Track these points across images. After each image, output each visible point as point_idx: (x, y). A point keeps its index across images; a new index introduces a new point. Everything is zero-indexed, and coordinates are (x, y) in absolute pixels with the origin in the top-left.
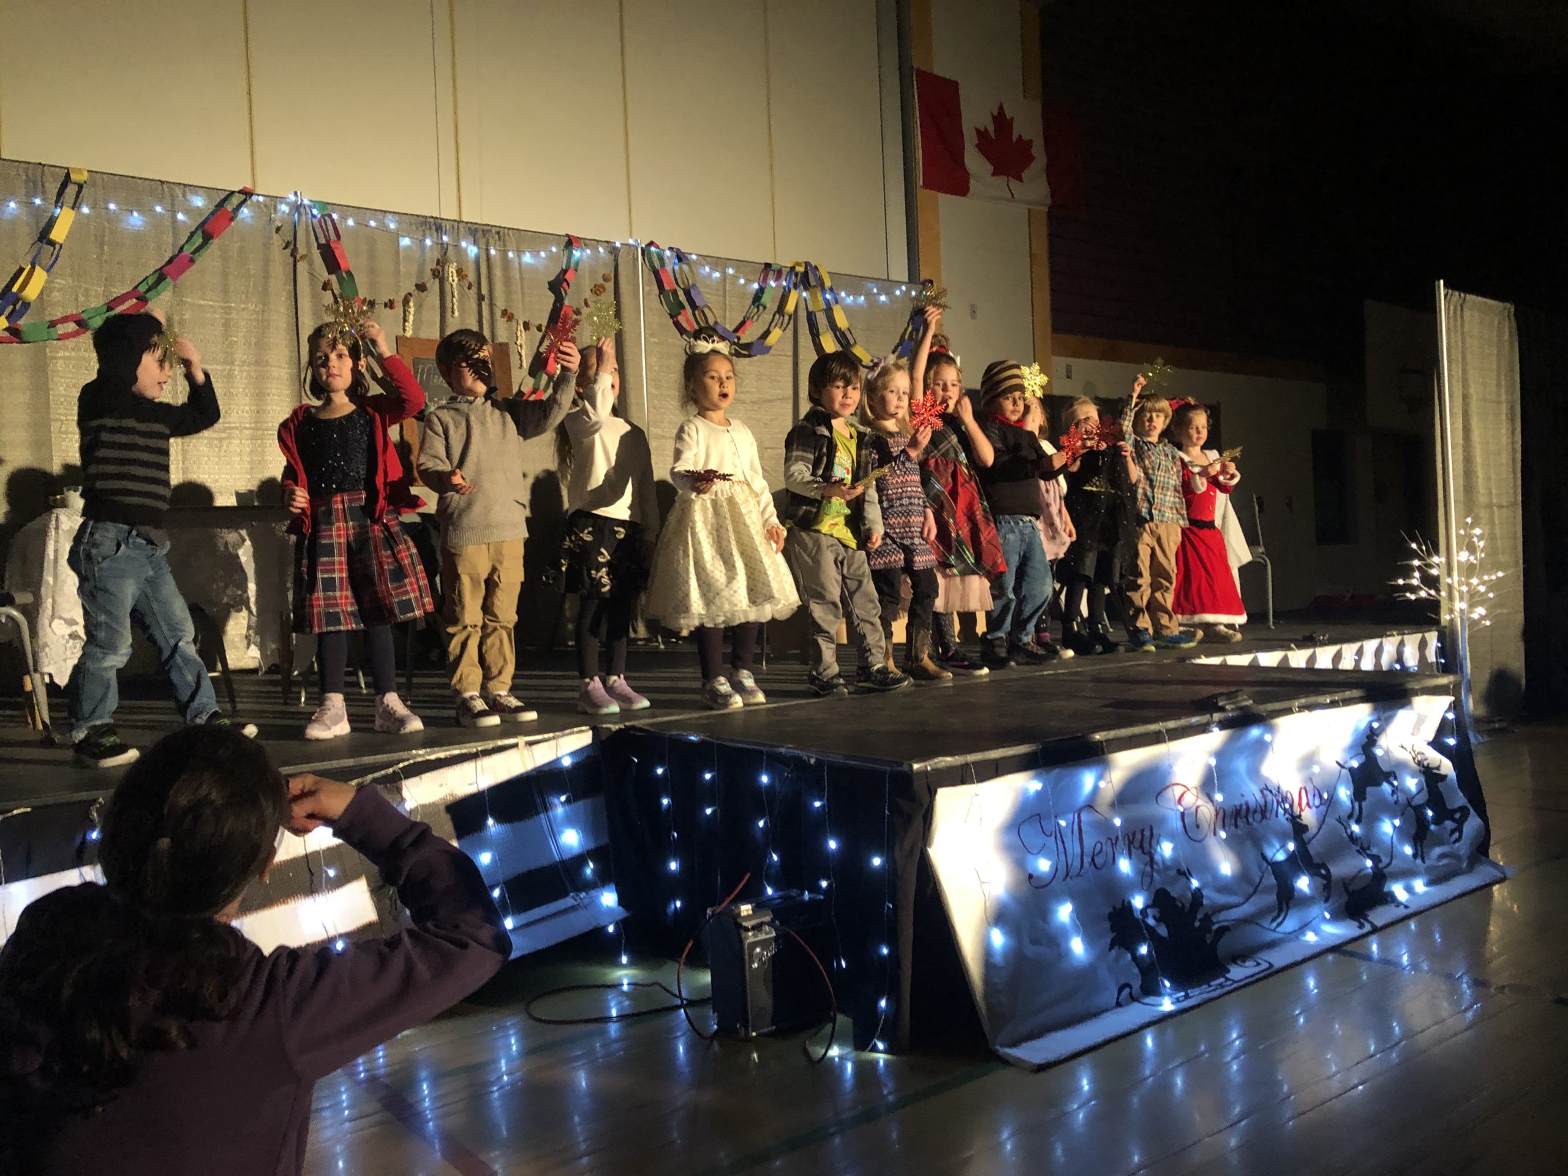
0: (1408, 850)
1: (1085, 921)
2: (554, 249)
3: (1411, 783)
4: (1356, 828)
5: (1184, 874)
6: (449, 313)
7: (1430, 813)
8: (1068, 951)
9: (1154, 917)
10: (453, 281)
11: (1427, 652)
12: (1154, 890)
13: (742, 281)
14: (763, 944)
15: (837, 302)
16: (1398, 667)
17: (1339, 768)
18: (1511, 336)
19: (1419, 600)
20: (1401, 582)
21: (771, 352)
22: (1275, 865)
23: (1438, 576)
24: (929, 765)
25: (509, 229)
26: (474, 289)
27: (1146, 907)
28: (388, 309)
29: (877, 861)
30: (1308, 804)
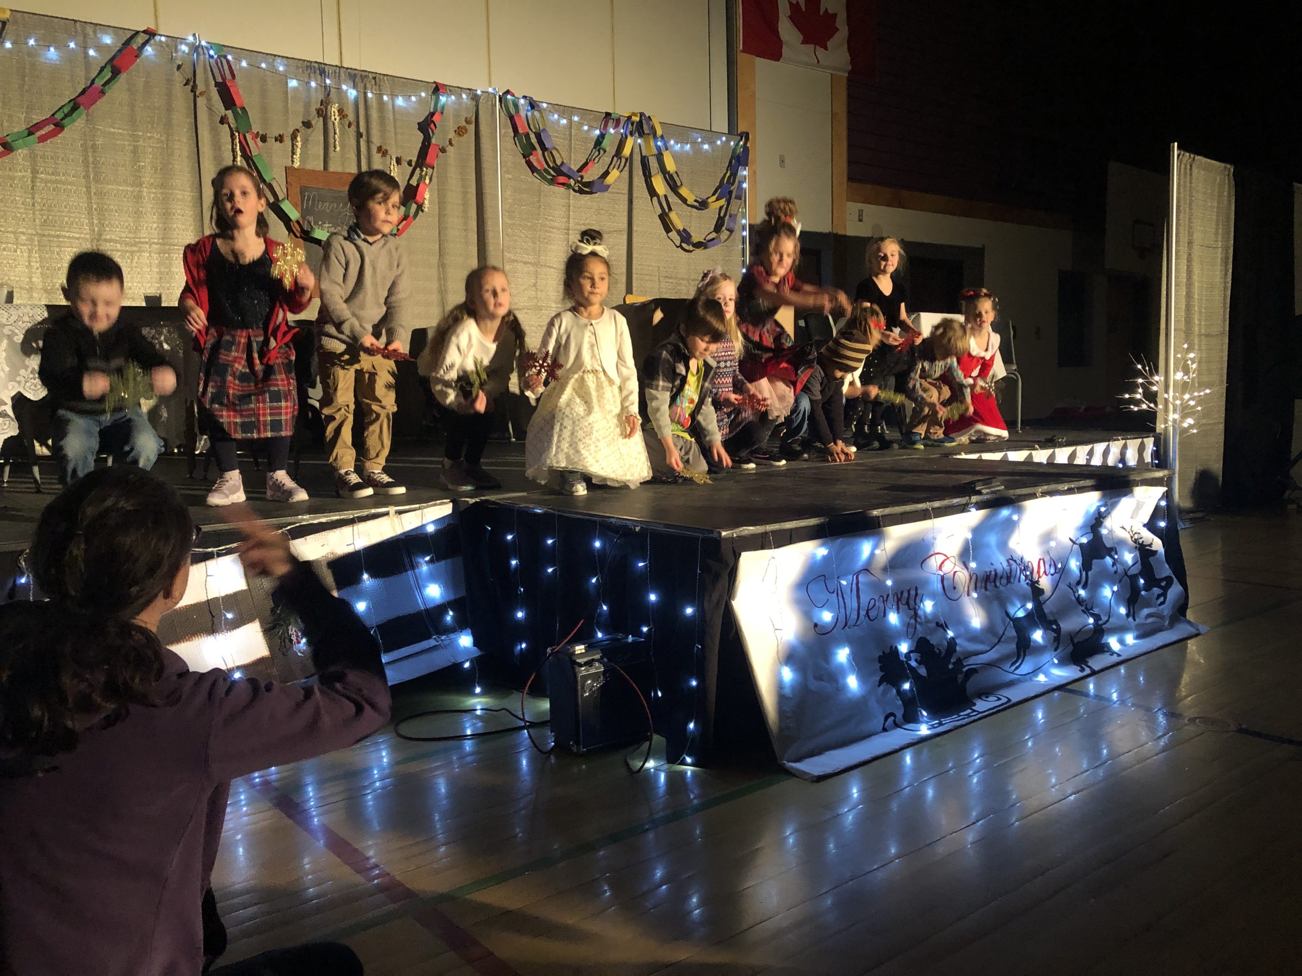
0: (1123, 611)
1: (859, 662)
2: (423, 94)
3: (1128, 558)
4: (1082, 592)
5: (941, 626)
6: (331, 149)
7: (1142, 581)
8: (844, 688)
9: (916, 660)
10: (335, 119)
11: (1144, 454)
12: (916, 639)
13: (586, 128)
14: (594, 677)
15: (667, 149)
16: (1121, 466)
17: (1071, 543)
18: (1229, 193)
19: (1141, 412)
20: (1127, 396)
21: (610, 190)
22: (1016, 621)
23: (1157, 392)
24: (735, 533)
25: (384, 75)
26: (353, 127)
27: (910, 652)
28: (278, 142)
29: (689, 611)
30: (1045, 572)
